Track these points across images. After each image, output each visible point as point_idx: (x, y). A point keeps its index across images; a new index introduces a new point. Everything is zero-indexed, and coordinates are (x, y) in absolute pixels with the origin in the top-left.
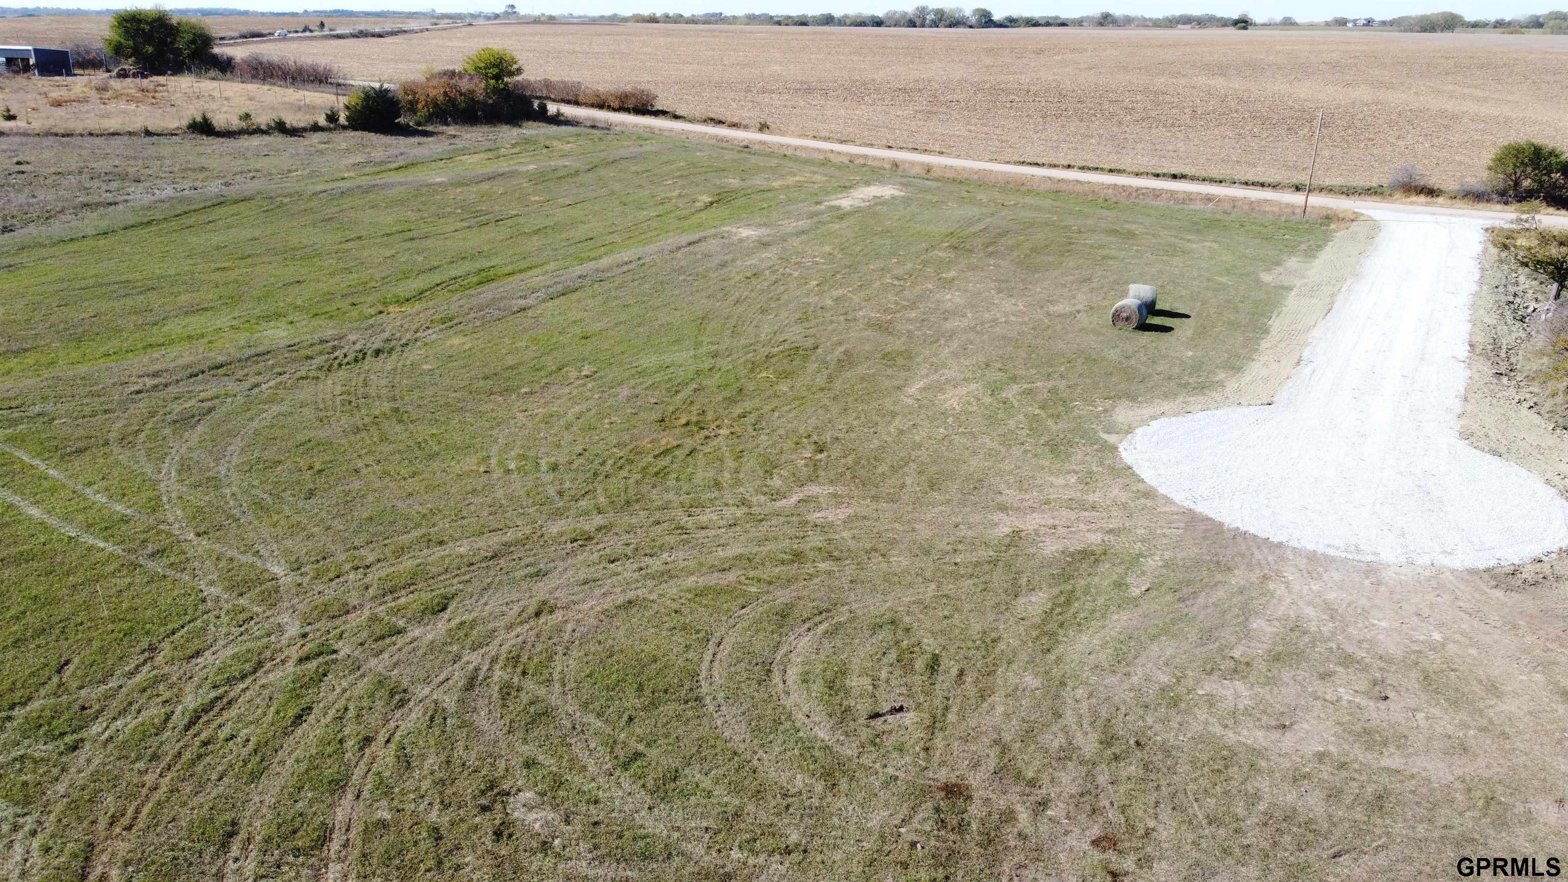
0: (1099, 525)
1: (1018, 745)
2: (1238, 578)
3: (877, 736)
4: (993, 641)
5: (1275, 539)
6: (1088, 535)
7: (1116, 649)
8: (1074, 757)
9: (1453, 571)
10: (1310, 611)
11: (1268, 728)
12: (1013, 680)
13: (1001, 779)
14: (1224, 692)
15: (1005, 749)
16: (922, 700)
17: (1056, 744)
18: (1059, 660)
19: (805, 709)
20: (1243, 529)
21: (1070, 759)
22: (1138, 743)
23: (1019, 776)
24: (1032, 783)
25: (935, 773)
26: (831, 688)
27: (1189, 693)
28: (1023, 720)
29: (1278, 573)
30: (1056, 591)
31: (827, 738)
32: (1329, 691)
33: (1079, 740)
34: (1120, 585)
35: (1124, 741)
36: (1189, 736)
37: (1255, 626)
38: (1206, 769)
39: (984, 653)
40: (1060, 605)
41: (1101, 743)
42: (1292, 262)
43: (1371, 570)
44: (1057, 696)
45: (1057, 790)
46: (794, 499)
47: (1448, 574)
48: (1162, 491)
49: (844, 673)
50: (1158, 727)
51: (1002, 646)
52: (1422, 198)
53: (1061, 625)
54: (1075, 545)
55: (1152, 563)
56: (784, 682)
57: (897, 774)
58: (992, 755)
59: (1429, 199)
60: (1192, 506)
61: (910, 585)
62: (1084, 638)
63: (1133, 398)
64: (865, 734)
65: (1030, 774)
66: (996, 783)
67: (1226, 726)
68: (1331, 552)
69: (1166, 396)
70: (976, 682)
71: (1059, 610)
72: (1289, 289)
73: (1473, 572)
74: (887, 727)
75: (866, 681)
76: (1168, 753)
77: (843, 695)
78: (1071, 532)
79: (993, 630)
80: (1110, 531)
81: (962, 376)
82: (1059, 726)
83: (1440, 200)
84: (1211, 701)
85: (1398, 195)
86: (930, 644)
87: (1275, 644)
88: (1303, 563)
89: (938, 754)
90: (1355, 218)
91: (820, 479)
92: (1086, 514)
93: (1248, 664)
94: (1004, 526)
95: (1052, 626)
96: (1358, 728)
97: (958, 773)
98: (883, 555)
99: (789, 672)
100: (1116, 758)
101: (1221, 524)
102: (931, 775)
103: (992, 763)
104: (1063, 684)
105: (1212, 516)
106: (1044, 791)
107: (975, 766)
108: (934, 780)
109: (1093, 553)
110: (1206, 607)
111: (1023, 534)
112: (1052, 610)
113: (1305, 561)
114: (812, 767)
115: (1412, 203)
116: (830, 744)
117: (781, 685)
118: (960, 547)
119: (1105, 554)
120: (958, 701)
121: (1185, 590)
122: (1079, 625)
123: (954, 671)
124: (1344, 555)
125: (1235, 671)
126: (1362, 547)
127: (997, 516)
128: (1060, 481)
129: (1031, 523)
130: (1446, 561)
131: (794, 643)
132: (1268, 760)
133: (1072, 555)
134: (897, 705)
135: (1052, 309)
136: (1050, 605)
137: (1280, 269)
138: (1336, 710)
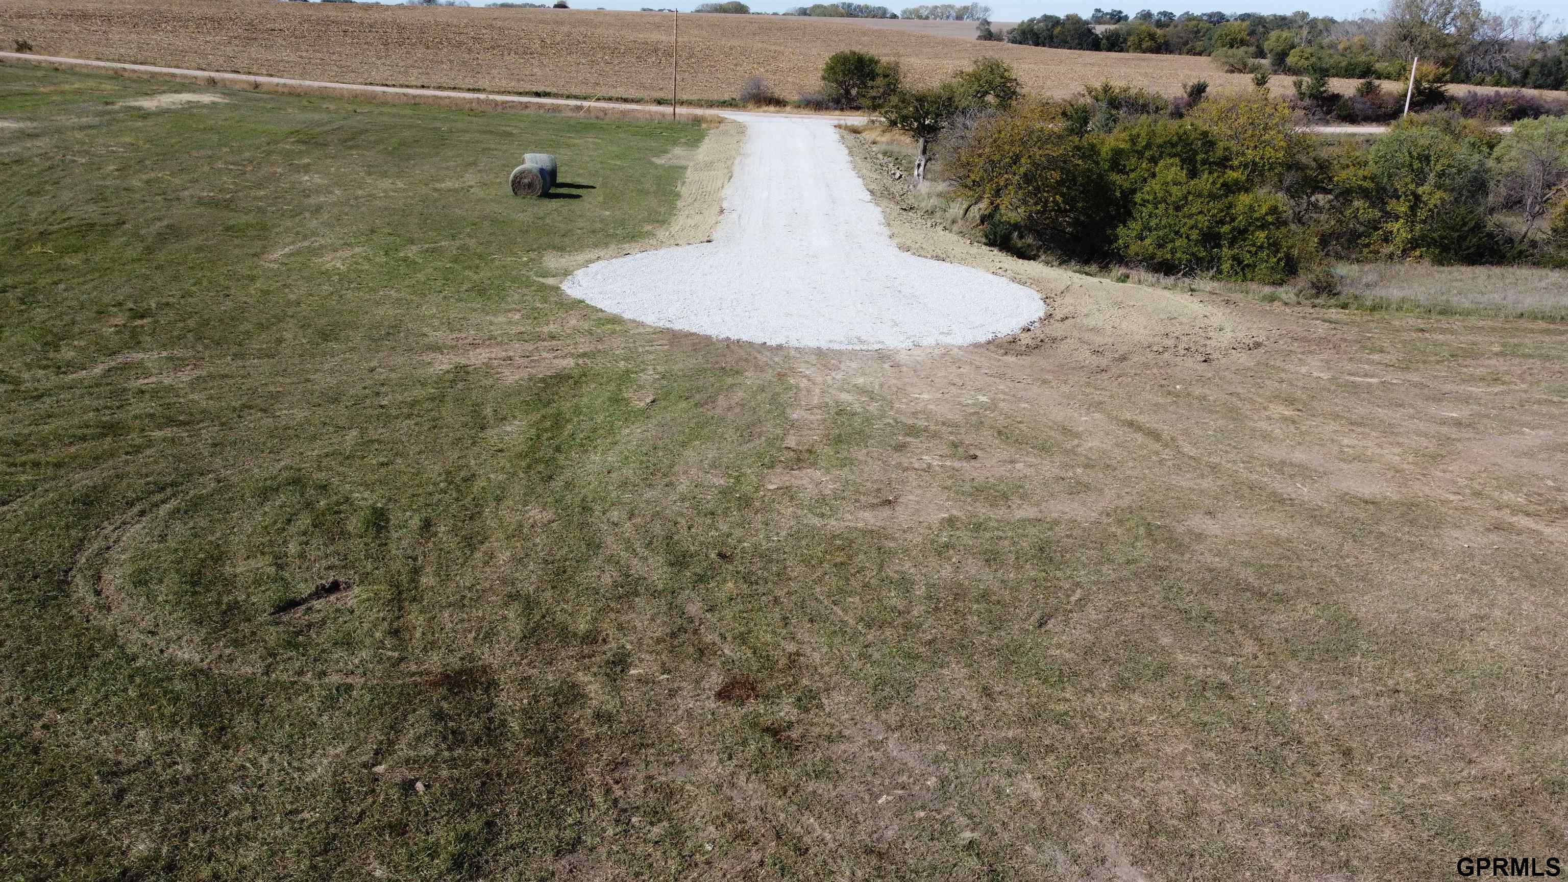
0: (566, 351)
1: (548, 594)
2: (751, 378)
3: (298, 633)
4: (465, 480)
5: (773, 343)
6: (556, 361)
7: (642, 462)
8: (641, 590)
9: (960, 348)
10: (844, 396)
11: (873, 506)
12: (511, 519)
13: (537, 644)
14: (799, 482)
15: (529, 604)
16: (369, 567)
17: (607, 579)
18: (568, 485)
19: (147, 623)
20: (734, 337)
21: (636, 594)
22: (721, 555)
23: (565, 635)
24: (592, 638)
25: (419, 662)
26: (194, 584)
27: (757, 490)
28: (546, 562)
29: (792, 369)
30: (536, 416)
31: (197, 658)
32: (914, 460)
33: (637, 568)
34: (617, 401)
35: (702, 557)
36: (784, 533)
37: (795, 416)
38: (825, 565)
39: (454, 495)
40: (546, 430)
41: (672, 565)
42: (678, 151)
43: (882, 356)
44: (582, 525)
45: (633, 638)
46: (98, 370)
47: (956, 350)
48: (628, 316)
49: (218, 557)
50: (738, 533)
51: (480, 483)
52: (772, 108)
53: (558, 449)
54: (542, 371)
55: (647, 376)
56: (98, 593)
57: (349, 680)
58: (511, 615)
59: (778, 108)
60: (668, 325)
61: (314, 438)
62: (596, 458)
63: (561, 249)
64: (273, 635)
65: (582, 627)
66: (532, 653)
67: (822, 515)
68: (836, 347)
69: (596, 246)
70: (454, 530)
71: (546, 436)
72: (685, 168)
73: (977, 345)
74: (316, 617)
75: (263, 564)
76: (766, 557)
77: (220, 588)
78: (532, 361)
79: (460, 468)
80: (584, 355)
81: (341, 242)
82: (601, 557)
83: (788, 108)
84: (788, 492)
85: (750, 106)
86: (364, 498)
87: (827, 428)
88: (813, 359)
89: (418, 635)
90: (721, 121)
91: (144, 345)
92: (546, 343)
93: (810, 451)
94: (443, 363)
95: (546, 452)
96: (967, 487)
97: (461, 654)
98: (264, 411)
99: (107, 576)
100: (701, 579)
101: (708, 338)
102: (414, 668)
103: (516, 627)
104: (586, 509)
105: (694, 330)
106: (614, 645)
107: (489, 636)
108: (421, 674)
109: (570, 377)
110: (730, 408)
111: (470, 369)
112: (538, 436)
113: (813, 357)
114: (169, 710)
115: (764, 112)
116: (205, 665)
117: (91, 599)
118: (383, 389)
119: (585, 375)
120: (432, 557)
121: (698, 396)
122: (582, 445)
123: (415, 522)
124: (850, 347)
125: (799, 460)
126: (864, 338)
127: (427, 357)
128: (501, 319)
129: (477, 358)
130: (949, 340)
131: (115, 536)
132: (894, 539)
133: (543, 380)
134: (327, 582)
135: (437, 185)
136: (533, 431)
137: (670, 156)
138: (933, 477)
